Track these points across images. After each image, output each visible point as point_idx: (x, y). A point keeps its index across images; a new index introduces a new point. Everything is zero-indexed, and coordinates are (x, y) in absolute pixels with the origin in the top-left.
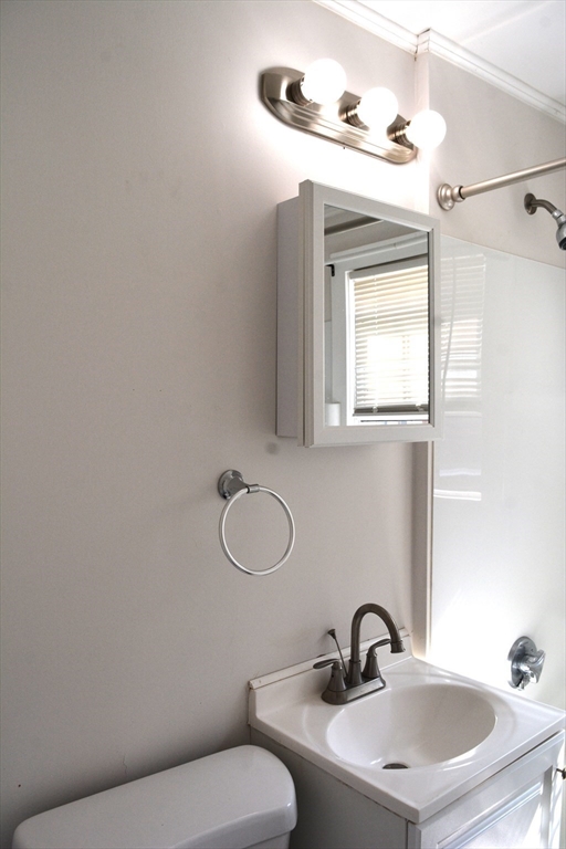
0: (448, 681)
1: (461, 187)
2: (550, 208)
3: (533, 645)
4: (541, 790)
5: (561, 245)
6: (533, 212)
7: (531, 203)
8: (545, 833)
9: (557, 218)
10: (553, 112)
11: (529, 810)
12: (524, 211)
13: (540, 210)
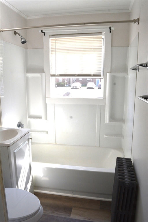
0: (6, 129)
1: (2, 29)
2: (19, 35)
3: (22, 123)
4: (27, 142)
5: (22, 43)
6: (16, 35)
7: (15, 33)
8: (29, 150)
9: (21, 37)
10: (19, 13)
11: (26, 145)
12: (14, 34)
13: (17, 34)
